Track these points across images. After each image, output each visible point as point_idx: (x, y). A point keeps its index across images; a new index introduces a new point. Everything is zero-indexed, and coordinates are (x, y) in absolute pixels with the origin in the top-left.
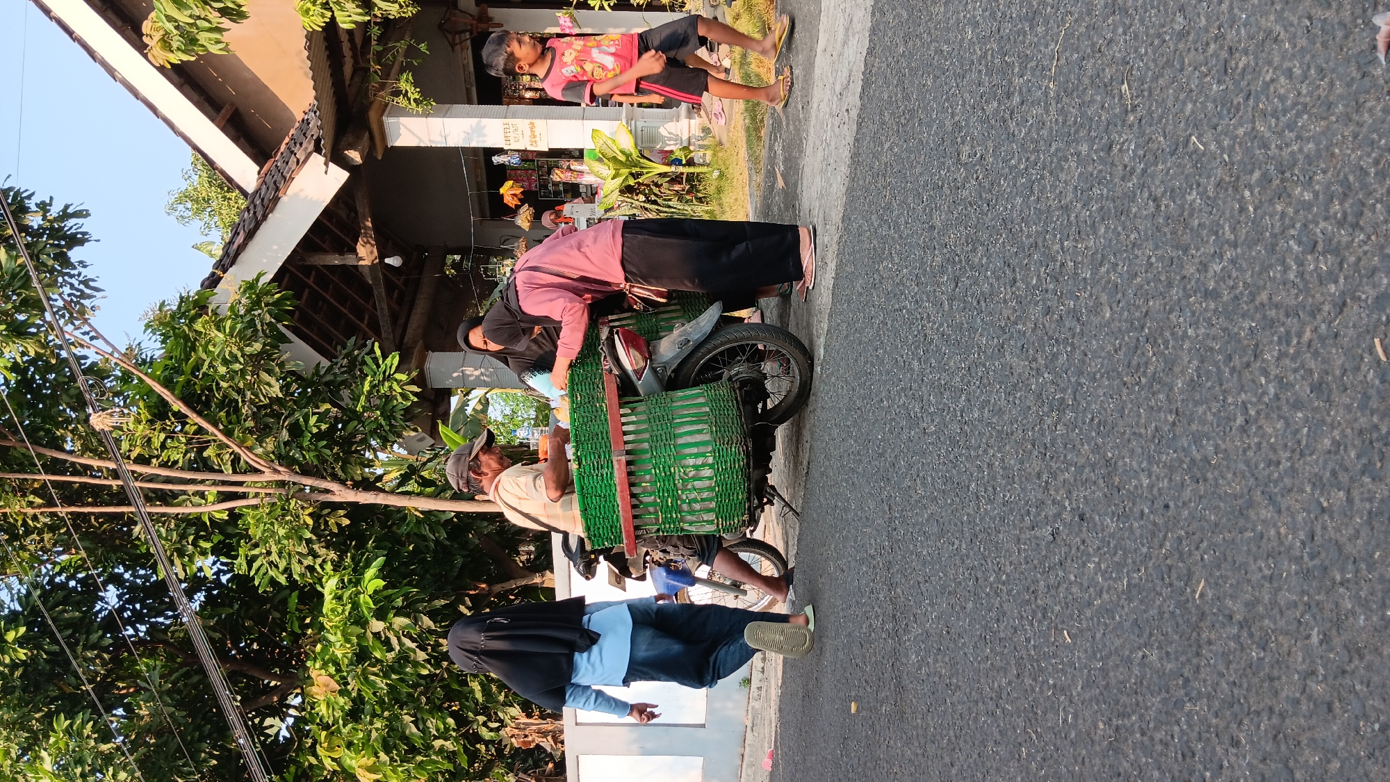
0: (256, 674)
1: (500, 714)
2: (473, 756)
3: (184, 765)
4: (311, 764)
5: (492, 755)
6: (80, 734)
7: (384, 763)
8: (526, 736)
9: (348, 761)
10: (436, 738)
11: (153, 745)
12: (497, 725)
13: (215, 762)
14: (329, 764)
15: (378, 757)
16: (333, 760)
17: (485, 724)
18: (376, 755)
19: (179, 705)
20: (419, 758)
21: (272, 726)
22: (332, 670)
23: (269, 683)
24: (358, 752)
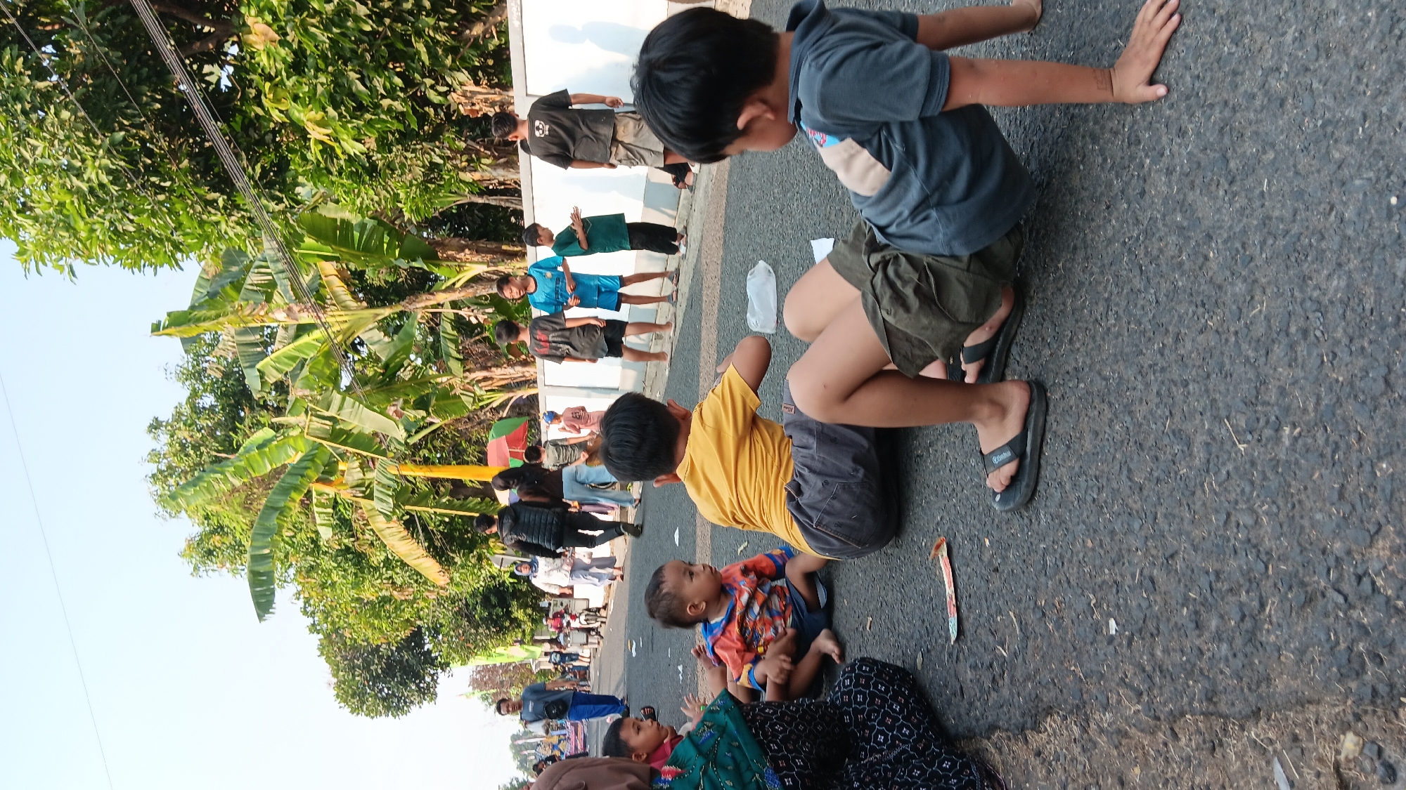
0: (187, 18)
1: (449, 80)
2: (423, 119)
3: (127, 107)
4: (257, 115)
5: (442, 119)
6: (12, 71)
7: (334, 118)
8: (473, 104)
9: (296, 114)
10: (383, 97)
11: (91, 85)
12: (445, 89)
13: (158, 106)
14: (276, 116)
15: (326, 112)
16: (281, 111)
17: (432, 87)
18: (324, 109)
19: (112, 45)
20: (368, 116)
21: (212, 73)
22: (269, 18)
23: (203, 28)
24: (305, 105)
